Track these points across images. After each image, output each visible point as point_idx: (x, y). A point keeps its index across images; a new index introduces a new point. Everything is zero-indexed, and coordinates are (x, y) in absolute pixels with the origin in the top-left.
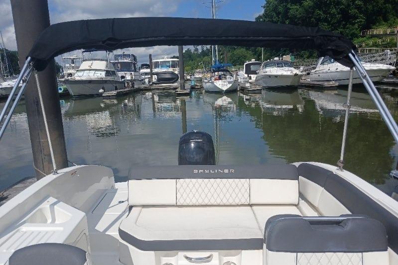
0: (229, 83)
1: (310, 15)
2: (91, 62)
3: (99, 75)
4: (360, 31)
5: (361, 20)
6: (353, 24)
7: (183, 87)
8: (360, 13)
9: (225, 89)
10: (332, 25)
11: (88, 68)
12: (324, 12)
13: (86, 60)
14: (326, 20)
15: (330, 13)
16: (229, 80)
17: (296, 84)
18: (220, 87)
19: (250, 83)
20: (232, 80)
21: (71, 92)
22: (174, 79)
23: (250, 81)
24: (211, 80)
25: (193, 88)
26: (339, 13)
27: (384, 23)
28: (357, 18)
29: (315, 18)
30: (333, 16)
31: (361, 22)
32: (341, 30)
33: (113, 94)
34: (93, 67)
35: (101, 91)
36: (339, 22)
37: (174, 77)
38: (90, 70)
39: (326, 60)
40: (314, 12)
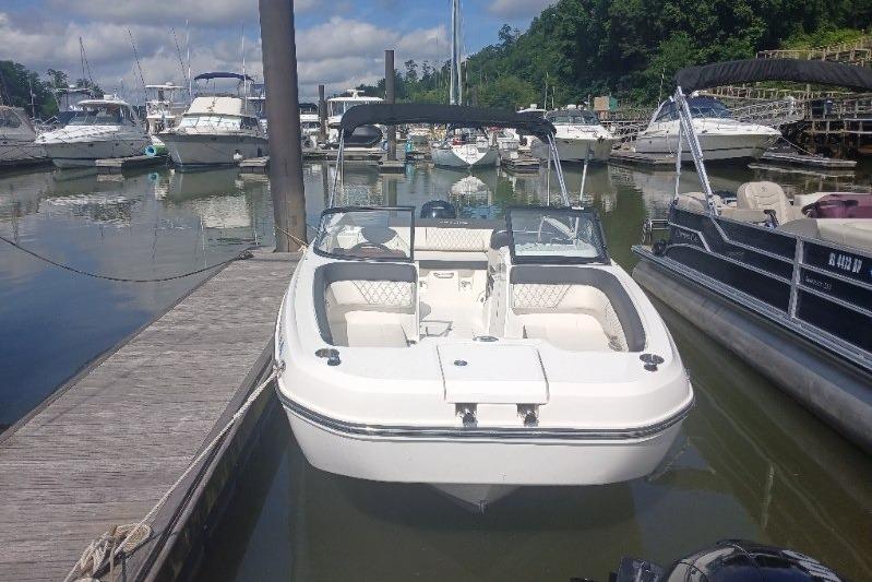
0: (481, 150)
1: (654, 14)
2: (211, 99)
3: (231, 125)
4: (755, 51)
5: (757, 28)
6: (742, 37)
7: (392, 155)
8: (757, 13)
9: (472, 161)
10: (698, 36)
11: (207, 111)
12: (683, 9)
13: (201, 95)
14: (685, 26)
15: (694, 11)
16: (480, 145)
17: (604, 158)
18: (463, 158)
19: (521, 152)
20: (485, 145)
21: (178, 157)
22: (372, 138)
23: (522, 148)
24: (446, 143)
25: (409, 157)
26: (712, 13)
27: (804, 36)
28: (749, 24)
29: (663, 20)
30: (699, 17)
31: (757, 32)
32: (717, 47)
33: (259, 165)
34: (216, 110)
35: (237, 157)
36: (712, 31)
37: (373, 134)
38: (211, 115)
39: (665, 113)
40: (662, 8)
